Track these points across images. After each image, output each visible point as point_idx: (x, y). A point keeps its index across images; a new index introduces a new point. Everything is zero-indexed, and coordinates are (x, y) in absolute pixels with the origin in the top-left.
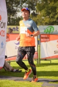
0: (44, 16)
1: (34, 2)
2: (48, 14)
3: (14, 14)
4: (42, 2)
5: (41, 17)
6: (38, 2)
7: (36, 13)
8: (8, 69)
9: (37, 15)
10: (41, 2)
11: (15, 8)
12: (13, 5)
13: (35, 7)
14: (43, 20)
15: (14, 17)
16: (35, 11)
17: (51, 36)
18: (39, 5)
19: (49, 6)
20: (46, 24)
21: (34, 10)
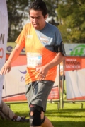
0: (70, 27)
1: (53, 3)
2: (79, 23)
3: (18, 22)
4: (68, 2)
5: (65, 28)
6: (61, 3)
7: (56, 22)
8: (7, 116)
9: (58, 24)
10: (65, 3)
11: (20, 12)
12: (17, 6)
13: (56, 11)
14: (69, 33)
15: (17, 28)
16: (55, 18)
17: (83, 60)
18: (62, 7)
19: (80, 9)
20: (74, 41)
21: (54, 16)
